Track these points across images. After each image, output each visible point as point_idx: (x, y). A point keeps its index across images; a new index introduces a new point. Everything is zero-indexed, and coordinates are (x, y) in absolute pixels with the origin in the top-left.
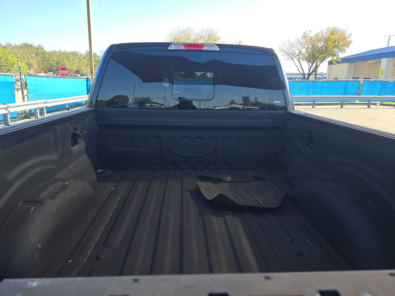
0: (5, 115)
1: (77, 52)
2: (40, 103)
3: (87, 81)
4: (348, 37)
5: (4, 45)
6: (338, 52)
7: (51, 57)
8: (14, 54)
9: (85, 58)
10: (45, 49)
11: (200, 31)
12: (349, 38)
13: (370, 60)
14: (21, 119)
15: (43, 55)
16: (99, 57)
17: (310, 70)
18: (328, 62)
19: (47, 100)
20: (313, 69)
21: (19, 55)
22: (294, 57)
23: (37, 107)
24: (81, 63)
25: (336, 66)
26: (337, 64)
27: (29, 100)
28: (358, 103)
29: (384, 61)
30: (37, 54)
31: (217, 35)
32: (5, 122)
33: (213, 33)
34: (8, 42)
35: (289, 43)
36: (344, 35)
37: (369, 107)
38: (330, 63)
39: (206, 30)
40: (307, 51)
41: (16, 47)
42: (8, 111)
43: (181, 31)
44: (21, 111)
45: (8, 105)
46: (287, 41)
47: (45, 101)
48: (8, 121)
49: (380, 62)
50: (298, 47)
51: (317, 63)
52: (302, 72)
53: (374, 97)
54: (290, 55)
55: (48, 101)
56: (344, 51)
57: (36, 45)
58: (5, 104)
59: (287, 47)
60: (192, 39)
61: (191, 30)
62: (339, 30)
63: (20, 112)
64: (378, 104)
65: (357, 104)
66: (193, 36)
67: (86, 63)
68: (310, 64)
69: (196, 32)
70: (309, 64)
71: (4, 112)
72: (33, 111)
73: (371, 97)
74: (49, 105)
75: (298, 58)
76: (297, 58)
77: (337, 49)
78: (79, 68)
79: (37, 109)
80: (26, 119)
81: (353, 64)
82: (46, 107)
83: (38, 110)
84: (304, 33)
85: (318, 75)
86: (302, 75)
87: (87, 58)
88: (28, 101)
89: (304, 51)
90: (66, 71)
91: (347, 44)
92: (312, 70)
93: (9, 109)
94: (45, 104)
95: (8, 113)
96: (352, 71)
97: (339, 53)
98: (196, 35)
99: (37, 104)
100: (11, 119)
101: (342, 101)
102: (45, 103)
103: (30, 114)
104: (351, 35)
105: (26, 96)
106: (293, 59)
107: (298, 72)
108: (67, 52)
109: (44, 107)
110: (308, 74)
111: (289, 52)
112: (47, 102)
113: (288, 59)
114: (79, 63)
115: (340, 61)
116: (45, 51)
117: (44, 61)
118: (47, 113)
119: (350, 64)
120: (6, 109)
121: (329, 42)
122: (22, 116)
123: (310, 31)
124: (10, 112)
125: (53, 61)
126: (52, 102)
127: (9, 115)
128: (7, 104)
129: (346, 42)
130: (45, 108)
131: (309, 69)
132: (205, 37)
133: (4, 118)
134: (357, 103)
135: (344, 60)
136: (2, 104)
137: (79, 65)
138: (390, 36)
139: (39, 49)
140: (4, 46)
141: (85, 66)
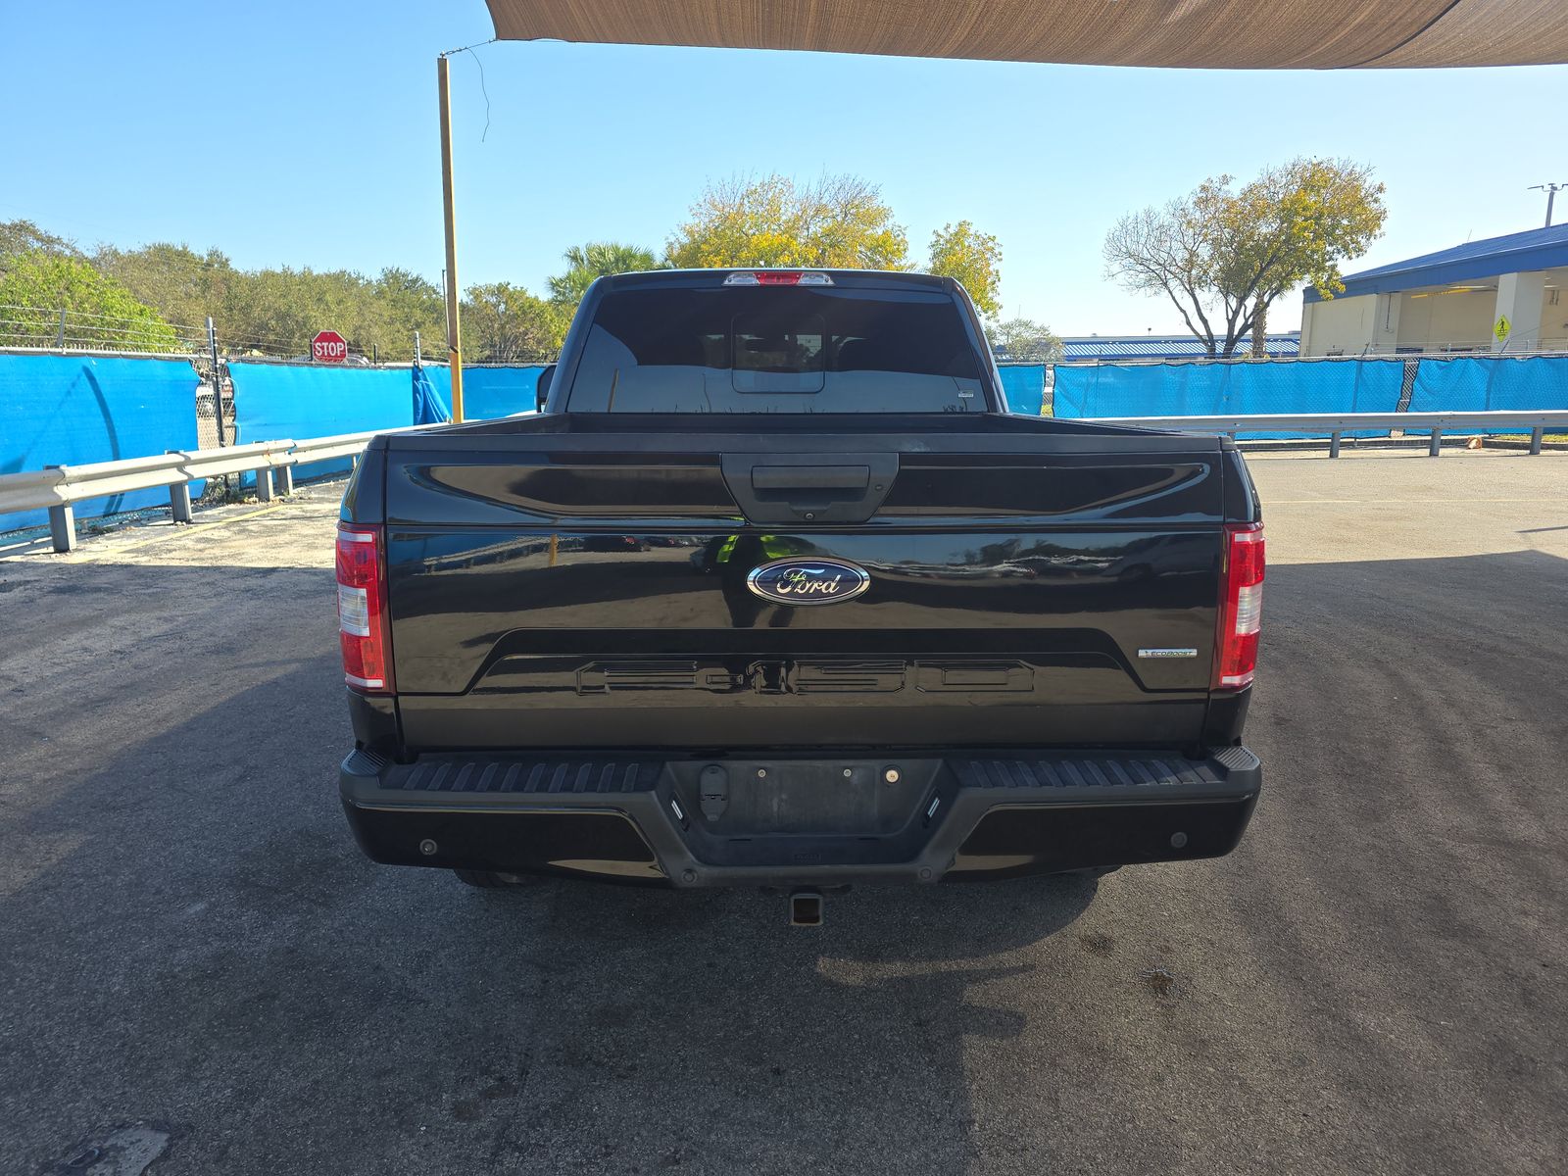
0: (176, 489)
1: (349, 275)
2: (277, 451)
3: (416, 378)
4: (1370, 199)
5: (90, 255)
6: (1335, 256)
7: (257, 294)
8: (130, 286)
9: (380, 294)
10: (233, 265)
11: (814, 189)
12: (1376, 201)
13: (1458, 283)
14: (214, 503)
15: (229, 288)
16: (434, 291)
17: (1231, 323)
18: (1304, 291)
19: (297, 442)
20: (1247, 320)
21: (145, 290)
22: (1169, 276)
23: (268, 464)
24: (369, 316)
25: (1330, 309)
26: (1335, 298)
27: (239, 439)
28: (1401, 441)
29: (1508, 283)
30: (205, 285)
31: (876, 203)
32: (173, 509)
33: (863, 195)
34: (107, 244)
35: (1149, 223)
36: (1357, 189)
37: (1433, 454)
38: (1311, 295)
39: (837, 185)
40: (1217, 253)
41: (133, 260)
42: (186, 474)
43: (743, 190)
44: (215, 477)
45: (188, 454)
46: (1142, 216)
47: (288, 443)
48: (184, 507)
49: (1495, 289)
50: (1186, 239)
51: (1260, 297)
52: (1203, 332)
53: (1450, 417)
54: (1152, 268)
55: (301, 444)
56: (1360, 251)
57: (200, 250)
58: (177, 452)
59: (1143, 240)
60: (784, 218)
61: (780, 186)
62: (1336, 174)
63: (212, 480)
64: (1473, 444)
65: (1399, 444)
66: (790, 209)
67: (386, 314)
68: (1233, 303)
69: (799, 193)
70: (1227, 303)
71: (173, 476)
72: (251, 478)
73: (1438, 417)
74: (302, 458)
75: (1185, 279)
76: (1180, 279)
77: (1331, 245)
78: (360, 334)
79: (266, 469)
80: (229, 503)
81: (1397, 298)
82: (295, 466)
83: (269, 474)
84: (1204, 189)
85: (1268, 340)
86: (1204, 342)
87: (388, 296)
88: (234, 444)
89: (1205, 251)
90: (338, 344)
91: (1370, 225)
92: (1240, 322)
93: (188, 469)
94: (289, 454)
95: (185, 482)
96: (1394, 324)
97: (1340, 256)
98: (798, 204)
99: (267, 452)
100: (192, 500)
101: (1333, 434)
102: (292, 450)
103: (241, 489)
104: (1381, 189)
105: (230, 427)
106: (1165, 284)
107: (1187, 332)
108: (315, 274)
109: (287, 464)
110: (1226, 341)
111: (1149, 257)
112: (299, 446)
113: (1149, 283)
114: (360, 313)
115: (1342, 288)
116: (237, 272)
117: (231, 310)
118: (296, 484)
119: (1386, 297)
120: (180, 467)
121: (1299, 219)
122: (218, 493)
123: (1225, 180)
124: (191, 477)
125: (265, 310)
126: (312, 448)
127: (187, 487)
128: (182, 452)
129: (1364, 217)
130: (288, 468)
131: (1227, 318)
132: (832, 210)
133: (172, 498)
134: (1397, 441)
135: (1359, 285)
136: (166, 452)
137: (360, 323)
138: (1555, 189)
139: (213, 266)
140: (90, 257)
141: (381, 328)
